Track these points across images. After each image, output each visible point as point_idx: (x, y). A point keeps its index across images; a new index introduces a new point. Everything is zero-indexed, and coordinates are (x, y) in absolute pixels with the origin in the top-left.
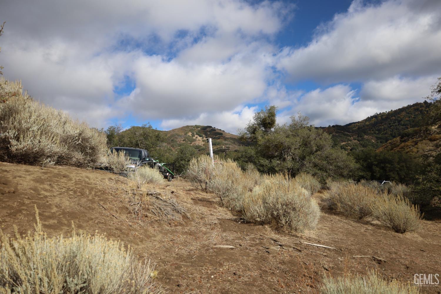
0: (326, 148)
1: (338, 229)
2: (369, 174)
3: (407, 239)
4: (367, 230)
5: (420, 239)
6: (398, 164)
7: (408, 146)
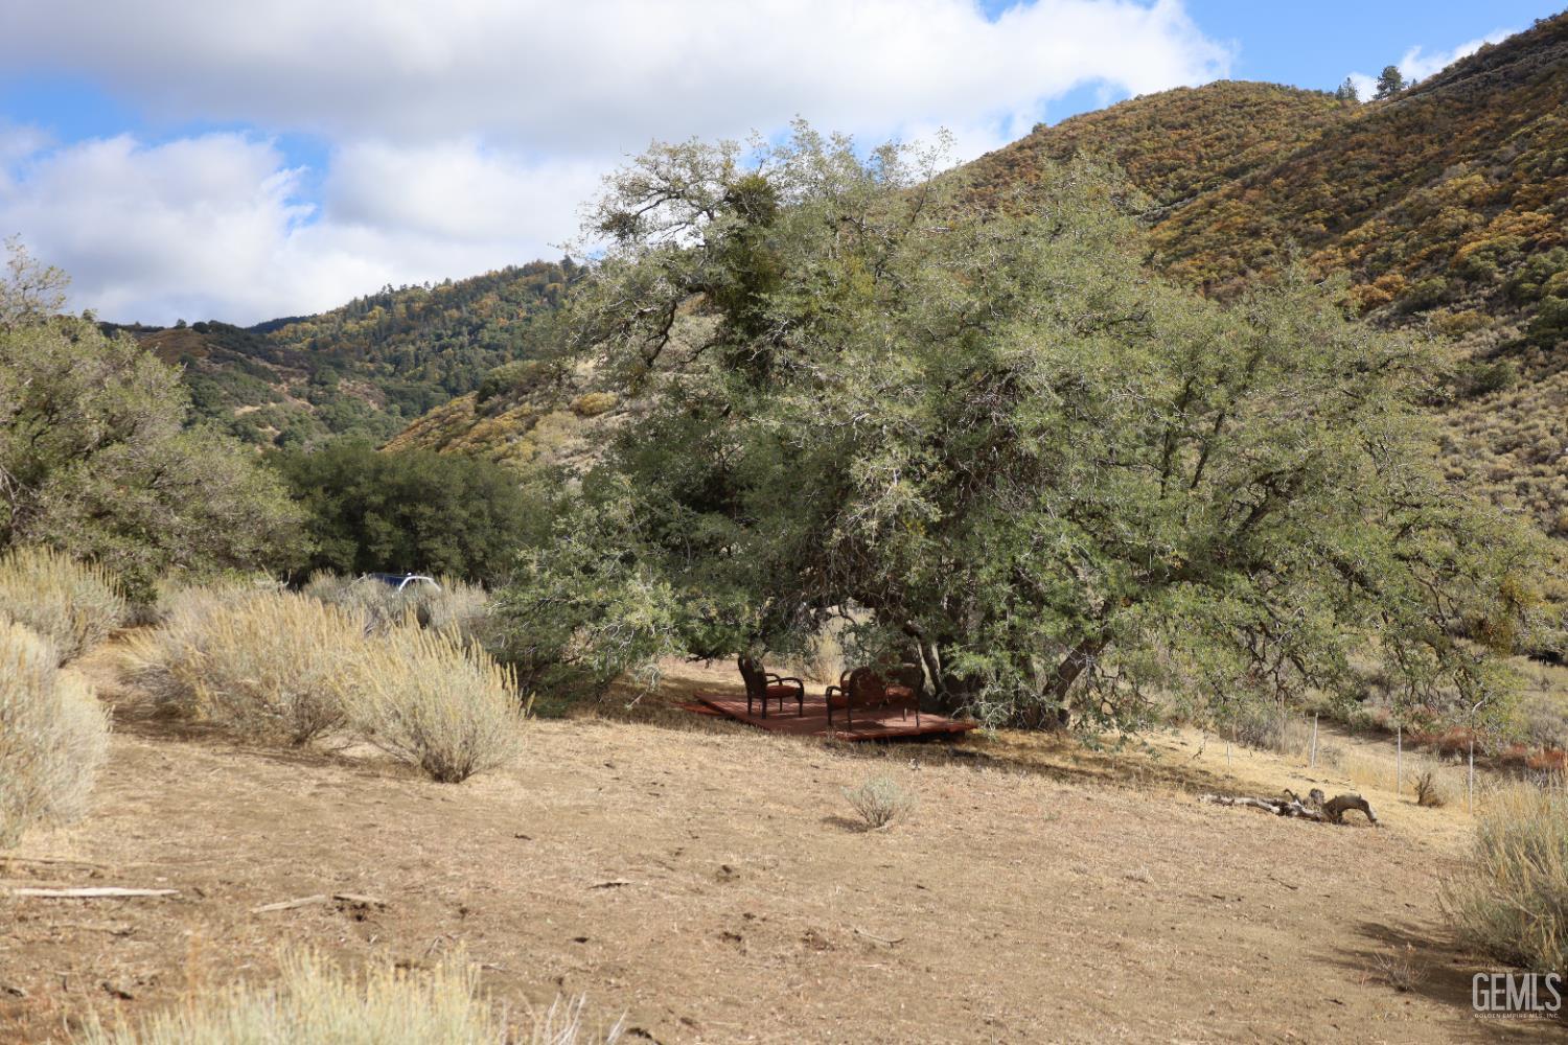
0: (156, 429)
1: (194, 804)
2: (351, 547)
3: (475, 800)
4: (321, 790)
5: (521, 793)
6: (463, 506)
7: (502, 431)
